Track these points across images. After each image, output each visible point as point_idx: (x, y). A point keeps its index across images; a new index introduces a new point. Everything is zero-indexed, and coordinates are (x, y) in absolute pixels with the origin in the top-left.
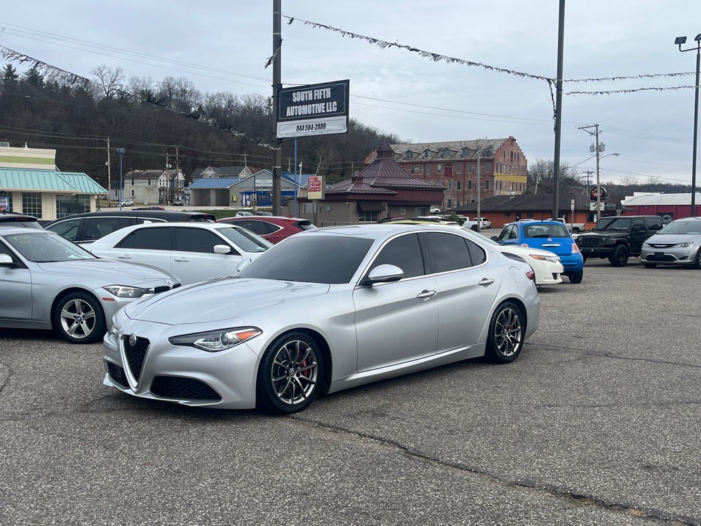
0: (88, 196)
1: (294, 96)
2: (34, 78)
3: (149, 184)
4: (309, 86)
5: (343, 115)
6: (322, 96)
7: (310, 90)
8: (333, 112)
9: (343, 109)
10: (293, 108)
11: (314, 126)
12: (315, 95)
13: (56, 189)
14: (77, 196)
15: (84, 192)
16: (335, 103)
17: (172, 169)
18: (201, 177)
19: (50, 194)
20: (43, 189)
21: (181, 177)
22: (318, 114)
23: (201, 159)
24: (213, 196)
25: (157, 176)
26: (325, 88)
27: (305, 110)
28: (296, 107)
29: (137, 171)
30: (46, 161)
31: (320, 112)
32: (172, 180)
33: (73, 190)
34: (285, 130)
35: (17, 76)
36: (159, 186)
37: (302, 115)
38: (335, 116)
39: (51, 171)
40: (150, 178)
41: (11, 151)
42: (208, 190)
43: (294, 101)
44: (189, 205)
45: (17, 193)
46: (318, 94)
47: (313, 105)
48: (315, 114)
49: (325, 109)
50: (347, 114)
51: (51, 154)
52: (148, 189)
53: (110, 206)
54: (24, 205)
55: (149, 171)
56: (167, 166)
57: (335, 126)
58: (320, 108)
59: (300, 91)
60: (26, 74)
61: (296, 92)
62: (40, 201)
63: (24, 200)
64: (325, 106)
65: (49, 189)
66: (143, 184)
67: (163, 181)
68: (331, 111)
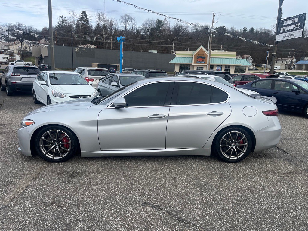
0: (246, 66)
1: (284, 23)
2: (252, 30)
3: (282, 63)
4: (290, 18)
5: (301, 29)
6: (295, 21)
7: (290, 20)
8: (298, 28)
9: (302, 27)
10: (283, 28)
11: (290, 35)
12: (292, 21)
13: (235, 64)
14: (242, 66)
15: (244, 65)
16: (299, 24)
17: (291, 57)
18: (303, 60)
19: (233, 66)
20: (231, 64)
21: (294, 60)
22: (292, 29)
23: (305, 54)
24: (304, 67)
25: (285, 60)
26: (296, 18)
27: (287, 28)
28: (284, 28)
29: (279, 58)
30: (233, 55)
31: (293, 29)
32: (291, 61)
33: (240, 65)
34: (280, 38)
35: (247, 30)
36: (286, 63)
37: (286, 31)
38: (299, 30)
39: (234, 58)
40: (282, 61)
41: (224, 53)
42: (302, 65)
43: (284, 25)
44: (294, 70)
45: (223, 65)
46: (293, 21)
47: (291, 26)
48: (291, 30)
49: (295, 27)
50: (303, 28)
51: (235, 53)
52: (282, 65)
53: (267, 70)
54: (225, 69)
55: (283, 58)
56: (289, 56)
57: (298, 34)
58: (293, 27)
59: (286, 21)
60: (250, 29)
61: (285, 21)
62: (230, 68)
63: (225, 68)
64: (295, 26)
65: (233, 64)
66: (280, 63)
67: (288, 62)
68: (297, 28)
